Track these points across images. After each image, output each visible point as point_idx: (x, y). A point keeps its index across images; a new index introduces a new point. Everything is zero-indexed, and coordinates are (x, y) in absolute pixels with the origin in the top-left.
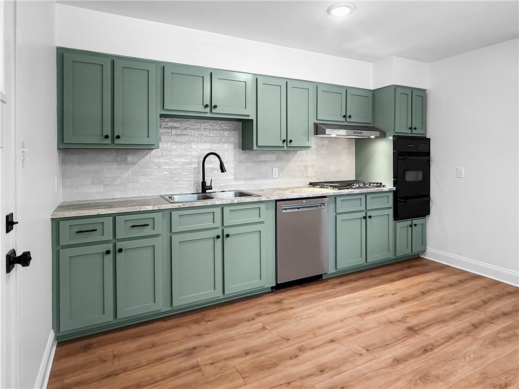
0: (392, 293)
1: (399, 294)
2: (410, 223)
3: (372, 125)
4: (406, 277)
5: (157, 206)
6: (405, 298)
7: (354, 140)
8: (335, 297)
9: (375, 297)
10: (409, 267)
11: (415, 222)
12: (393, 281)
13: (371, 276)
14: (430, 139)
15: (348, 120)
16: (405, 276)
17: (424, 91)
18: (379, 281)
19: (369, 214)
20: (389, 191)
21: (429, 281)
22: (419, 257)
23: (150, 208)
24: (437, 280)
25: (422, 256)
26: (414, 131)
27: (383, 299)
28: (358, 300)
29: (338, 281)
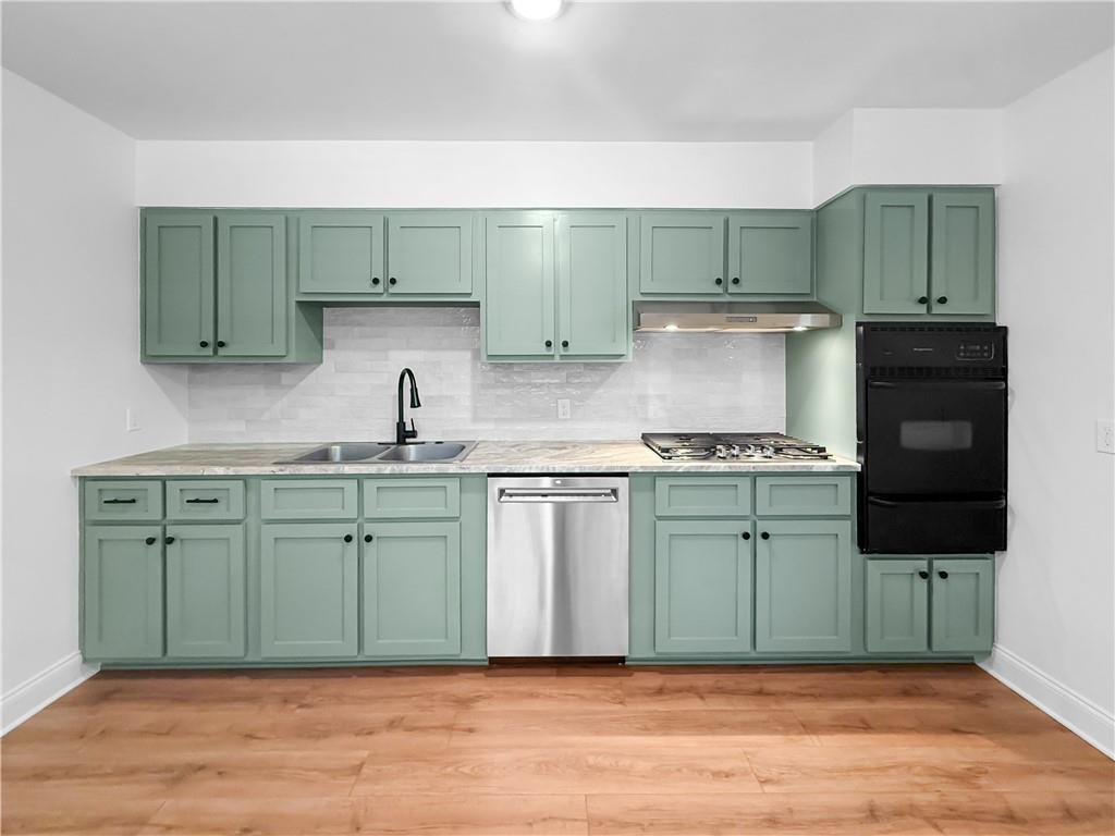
0: (765, 775)
1: (783, 789)
2: (921, 564)
3: (815, 299)
4: (865, 726)
5: (232, 469)
6: (791, 811)
7: (784, 336)
8: (598, 733)
9: (701, 772)
10: (906, 694)
11: (940, 564)
12: (809, 727)
13: (760, 692)
14: (1005, 328)
15: (732, 288)
16: (863, 721)
17: (989, 190)
18: (763, 716)
19: (762, 527)
20: (839, 473)
21: (933, 771)
22: (974, 664)
23: (220, 471)
24: (967, 777)
25: (981, 665)
26: (938, 309)
27: (720, 786)
28: (642, 765)
29: (655, 681)
